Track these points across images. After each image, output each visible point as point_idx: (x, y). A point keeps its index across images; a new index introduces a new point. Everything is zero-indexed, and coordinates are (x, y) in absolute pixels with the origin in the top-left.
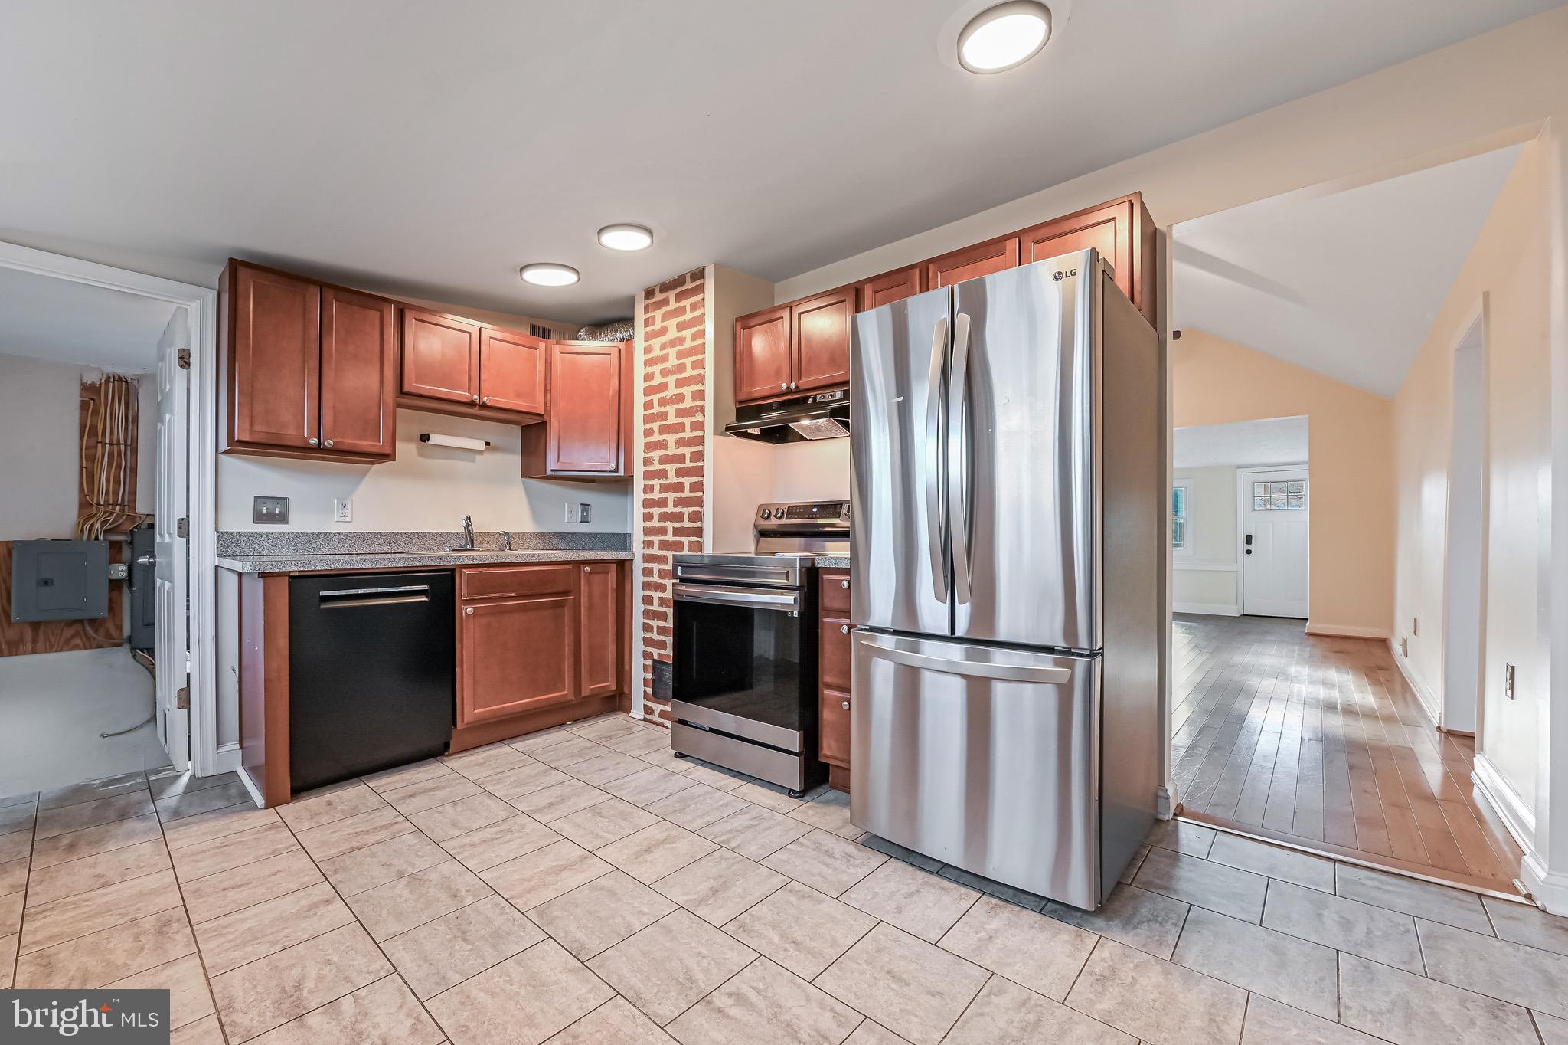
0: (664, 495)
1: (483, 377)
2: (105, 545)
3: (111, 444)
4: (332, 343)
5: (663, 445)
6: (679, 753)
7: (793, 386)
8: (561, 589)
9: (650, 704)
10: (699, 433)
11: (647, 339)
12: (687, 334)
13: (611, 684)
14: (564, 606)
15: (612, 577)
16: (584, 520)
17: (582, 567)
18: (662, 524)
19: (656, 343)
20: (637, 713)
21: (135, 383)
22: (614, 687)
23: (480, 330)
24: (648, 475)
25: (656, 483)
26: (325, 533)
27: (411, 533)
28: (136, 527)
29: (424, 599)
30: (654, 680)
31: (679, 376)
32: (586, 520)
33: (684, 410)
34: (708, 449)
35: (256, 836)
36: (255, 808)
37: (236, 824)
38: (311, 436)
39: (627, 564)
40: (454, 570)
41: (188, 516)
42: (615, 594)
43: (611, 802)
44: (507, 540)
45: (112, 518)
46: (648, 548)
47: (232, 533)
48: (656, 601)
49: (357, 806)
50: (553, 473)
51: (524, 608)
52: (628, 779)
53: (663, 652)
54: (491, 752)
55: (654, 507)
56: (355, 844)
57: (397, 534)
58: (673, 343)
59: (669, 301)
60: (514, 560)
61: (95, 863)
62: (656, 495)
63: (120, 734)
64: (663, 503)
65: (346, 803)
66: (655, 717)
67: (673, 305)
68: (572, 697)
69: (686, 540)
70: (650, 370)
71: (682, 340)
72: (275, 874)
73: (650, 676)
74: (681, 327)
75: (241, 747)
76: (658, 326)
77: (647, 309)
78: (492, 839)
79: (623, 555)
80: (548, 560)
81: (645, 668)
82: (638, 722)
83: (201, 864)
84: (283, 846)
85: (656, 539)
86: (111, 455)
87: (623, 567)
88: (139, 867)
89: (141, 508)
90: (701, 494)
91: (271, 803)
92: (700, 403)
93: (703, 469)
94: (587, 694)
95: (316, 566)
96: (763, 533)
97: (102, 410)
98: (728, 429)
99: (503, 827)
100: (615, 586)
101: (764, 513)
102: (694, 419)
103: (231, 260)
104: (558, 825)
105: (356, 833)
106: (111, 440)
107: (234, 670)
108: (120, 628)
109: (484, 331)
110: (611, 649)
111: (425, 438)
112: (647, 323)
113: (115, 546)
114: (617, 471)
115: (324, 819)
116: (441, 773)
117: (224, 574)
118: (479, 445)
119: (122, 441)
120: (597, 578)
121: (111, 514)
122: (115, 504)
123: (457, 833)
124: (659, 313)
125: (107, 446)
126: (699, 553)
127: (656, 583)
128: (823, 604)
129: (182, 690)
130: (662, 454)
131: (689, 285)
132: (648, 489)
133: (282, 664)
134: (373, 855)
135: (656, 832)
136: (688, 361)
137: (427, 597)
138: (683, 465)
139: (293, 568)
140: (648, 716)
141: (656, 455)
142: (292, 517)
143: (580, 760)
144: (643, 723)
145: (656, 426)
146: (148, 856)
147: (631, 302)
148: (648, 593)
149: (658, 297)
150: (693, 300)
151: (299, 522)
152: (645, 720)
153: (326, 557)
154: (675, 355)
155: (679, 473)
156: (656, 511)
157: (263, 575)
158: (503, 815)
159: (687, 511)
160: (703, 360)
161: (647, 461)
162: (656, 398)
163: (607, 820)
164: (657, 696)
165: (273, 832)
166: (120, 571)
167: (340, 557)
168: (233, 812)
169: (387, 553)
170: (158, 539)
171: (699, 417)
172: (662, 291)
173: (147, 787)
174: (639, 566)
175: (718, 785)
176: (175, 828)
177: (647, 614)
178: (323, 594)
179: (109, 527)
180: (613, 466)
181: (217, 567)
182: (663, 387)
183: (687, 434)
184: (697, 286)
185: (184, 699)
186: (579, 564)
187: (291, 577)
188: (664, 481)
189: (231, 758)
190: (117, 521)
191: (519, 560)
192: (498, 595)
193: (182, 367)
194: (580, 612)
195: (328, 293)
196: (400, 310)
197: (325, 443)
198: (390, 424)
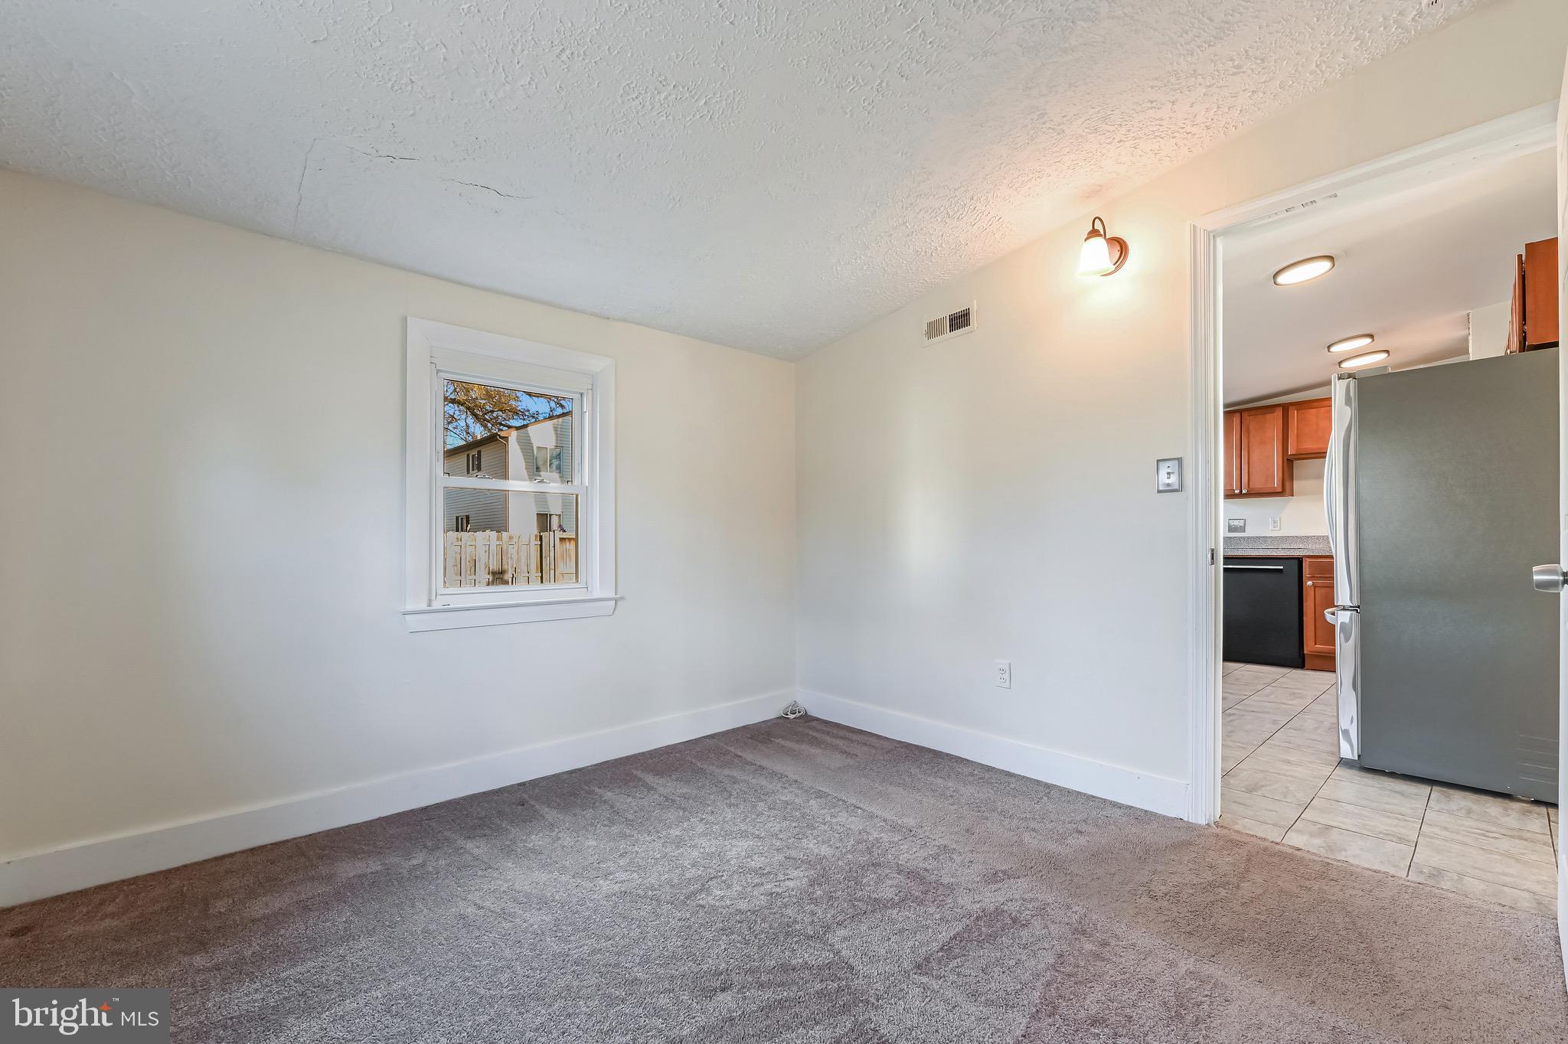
26: (1263, 537)
40: (1302, 558)
195: (1245, 415)
196: (1285, 408)
197: (1243, 491)
198: (1281, 474)
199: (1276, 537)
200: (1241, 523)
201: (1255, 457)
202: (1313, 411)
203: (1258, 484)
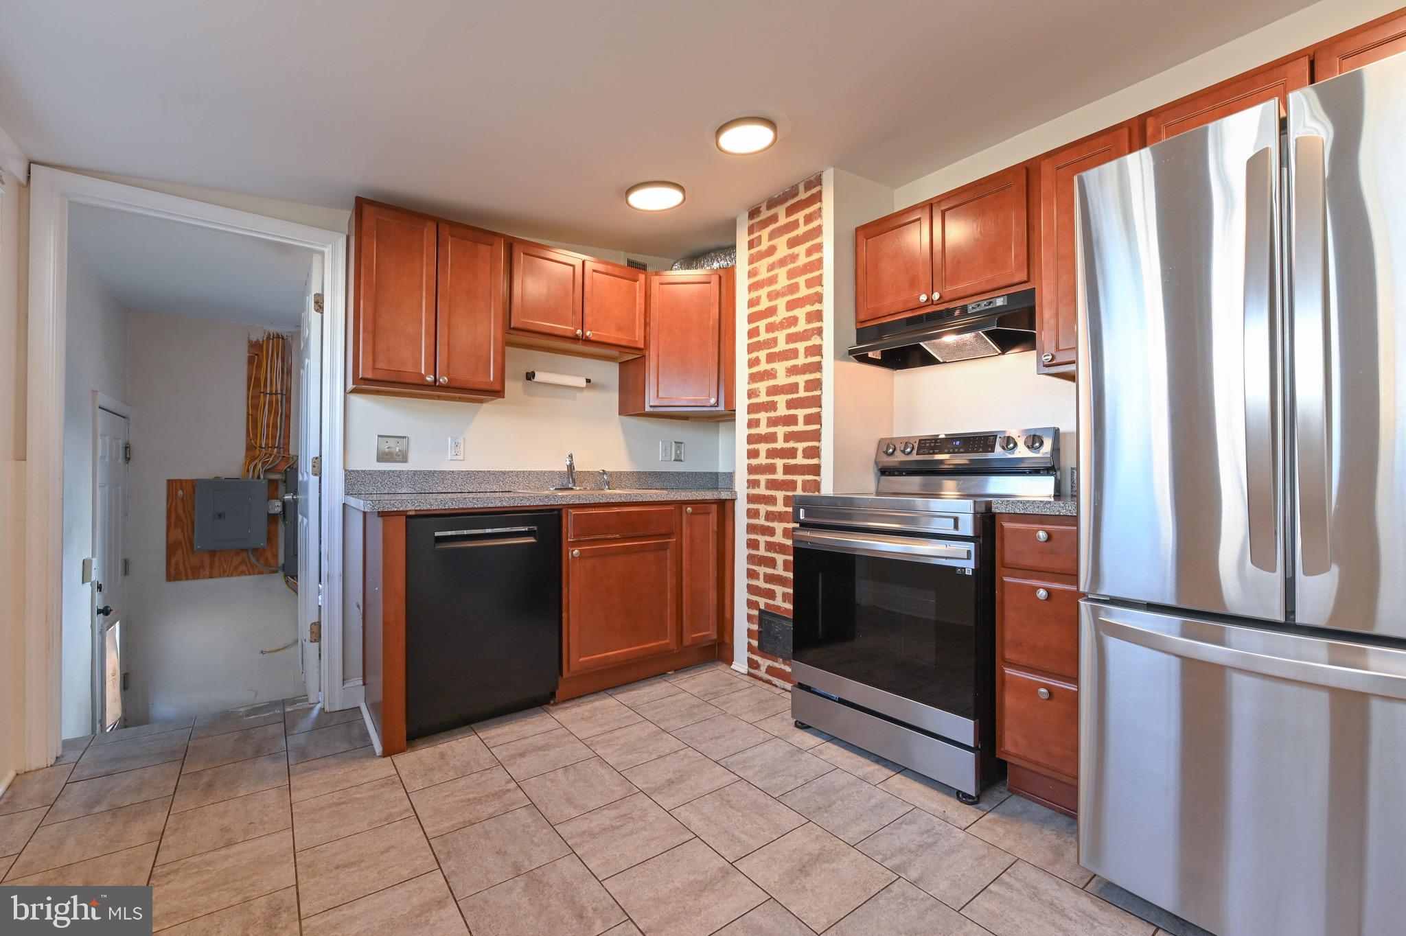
0: (772, 430)
1: (587, 310)
2: (265, 482)
3: (271, 394)
4: (447, 279)
5: (770, 375)
6: (800, 723)
7: (936, 296)
8: (664, 531)
9: (755, 657)
10: (816, 359)
11: (751, 262)
12: (801, 249)
13: (712, 633)
14: (666, 549)
15: (713, 518)
16: (678, 460)
17: (684, 507)
18: (770, 461)
19: (763, 265)
20: (740, 664)
21: (290, 339)
22: (715, 637)
23: (583, 262)
24: (752, 409)
25: (763, 416)
26: (440, 472)
27: (518, 472)
28: (289, 467)
29: (531, 540)
30: (760, 633)
31: (790, 298)
32: (679, 459)
33: (797, 334)
34: (828, 376)
35: (371, 793)
36: (373, 755)
37: (355, 775)
38: (427, 373)
39: (728, 505)
40: (561, 509)
41: (321, 456)
42: (716, 536)
43: (738, 786)
44: (605, 478)
45: (271, 459)
46: (753, 488)
47: (358, 471)
48: (762, 546)
49: (468, 763)
50: (652, 409)
51: (627, 550)
52: (749, 753)
53: (771, 602)
54: (597, 704)
55: (760, 442)
56: (468, 816)
57: (504, 473)
58: (782, 262)
59: (777, 217)
60: (619, 500)
61: (225, 812)
62: (763, 429)
63: (275, 651)
64: (771, 438)
65: (458, 758)
66: (762, 672)
67: (783, 220)
68: (673, 646)
69: (799, 479)
70: (754, 294)
71: (794, 258)
72: (387, 850)
73: (755, 627)
74: (792, 243)
75: (364, 684)
76: (765, 245)
77: (751, 230)
78: (614, 828)
79: (724, 495)
80: (651, 500)
81: (750, 618)
82: (742, 677)
83: (318, 826)
84: (397, 809)
85: (763, 478)
86: (271, 403)
87: (725, 508)
88: (262, 822)
89: (292, 452)
90: (818, 427)
91: (388, 752)
92: (817, 325)
93: (820, 399)
94: (688, 644)
95: (431, 505)
96: (885, 471)
97: (264, 364)
98: (851, 352)
99: (623, 810)
100: (716, 529)
101: (887, 447)
102: (809, 343)
103: (358, 199)
104: (684, 814)
105: (469, 800)
106: (271, 390)
107: (358, 606)
108: (276, 556)
109: (588, 265)
110: (713, 595)
111: (530, 376)
112: (751, 245)
113: (273, 484)
114: (717, 406)
115: (437, 777)
116: (549, 727)
117: (350, 512)
118: (583, 383)
119: (279, 392)
120: (699, 518)
121: (271, 455)
122: (273, 447)
123: (574, 813)
124: (765, 233)
125: (268, 392)
126: (817, 494)
127: (762, 526)
128: (1002, 558)
129: (314, 624)
130: (770, 385)
131: (803, 195)
132: (753, 424)
133: (399, 605)
134: (487, 835)
135: (805, 841)
136: (801, 280)
137: (535, 538)
138: (795, 396)
139: (410, 507)
140: (752, 671)
141: (762, 386)
142: (411, 456)
143: (690, 722)
144: (747, 678)
145: (762, 355)
146: (272, 808)
147: (730, 227)
148: (753, 537)
149: (765, 214)
150: (808, 211)
151: (418, 461)
152: (749, 674)
153: (440, 496)
154: (785, 275)
155: (791, 404)
156: (763, 448)
157: (383, 514)
158: (619, 792)
159: (801, 446)
160: (820, 277)
161: (751, 394)
162: (762, 324)
163: (740, 814)
164: (763, 650)
165: (388, 789)
166: (276, 507)
167: (454, 496)
168: (354, 758)
169: (495, 492)
170: (300, 478)
171: (815, 341)
172: (769, 208)
173: (281, 719)
174: (741, 507)
175: (860, 773)
176: (300, 773)
177: (751, 559)
178: (437, 534)
179: (270, 467)
180: (713, 401)
181: (344, 505)
182: (772, 311)
183: (801, 360)
184: (813, 195)
185: (316, 632)
186: (682, 504)
187: (408, 517)
188: (772, 414)
189: (355, 695)
190: (274, 462)
191: (623, 500)
192: (602, 537)
193: (317, 311)
194: (682, 554)
196: (509, 245)
197: (440, 380)
198: (499, 359)
199: (459, 473)
200: (400, 445)
203: (463, 371)
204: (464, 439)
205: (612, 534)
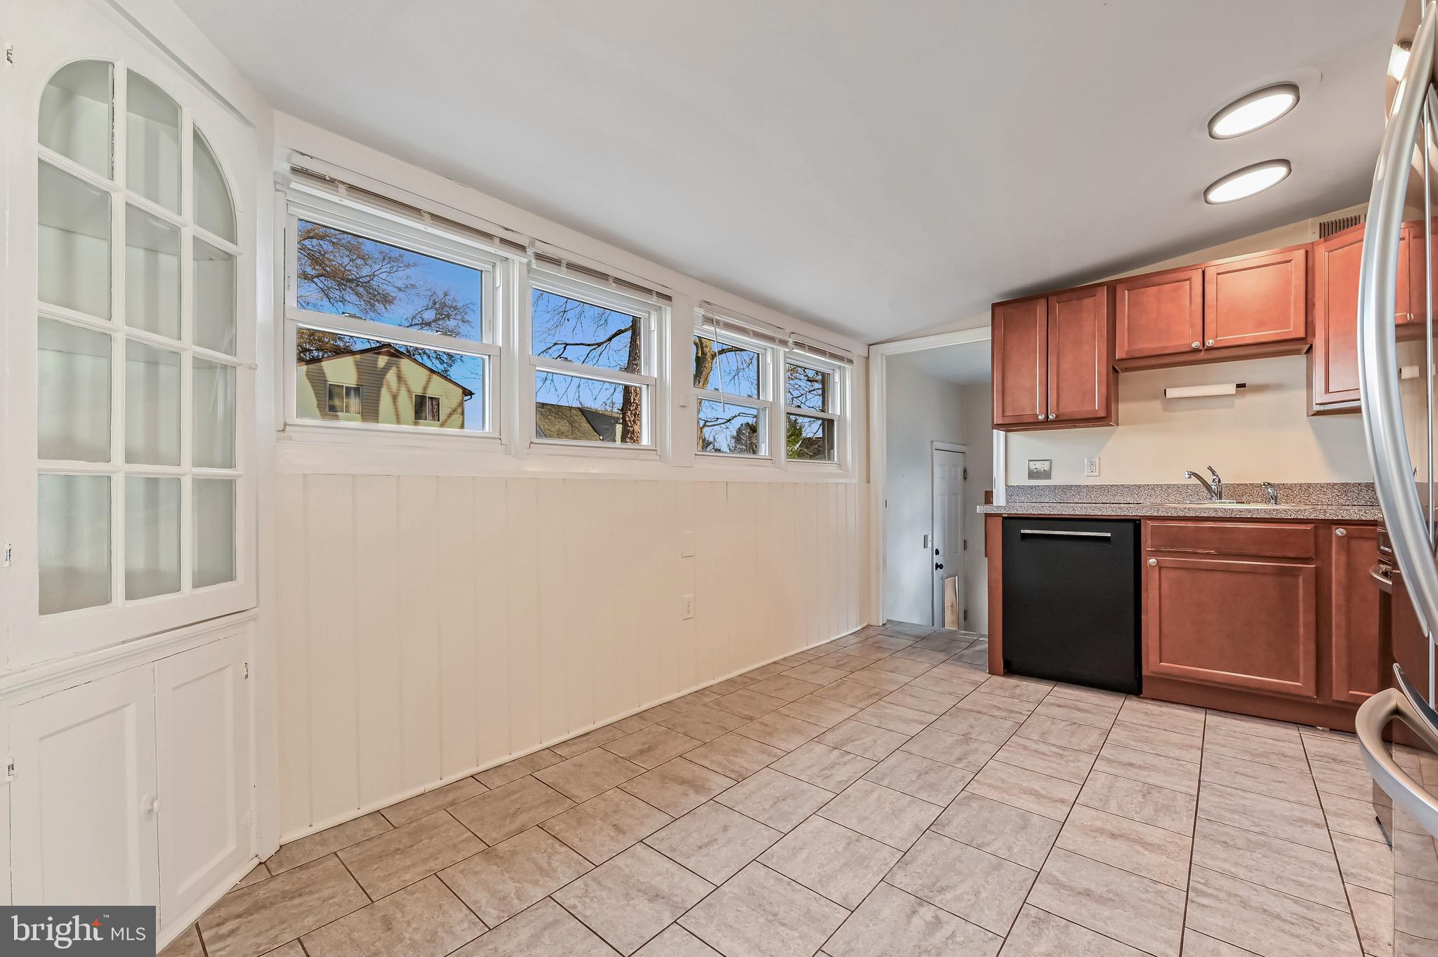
1: (1209, 318)
4: (1055, 338)
6: (1378, 818)
8: (1294, 553)
14: (1297, 574)
17: (1332, 527)
23: (1204, 270)
40: (1139, 520)
43: (1180, 795)
44: (1270, 492)
47: (1015, 486)
50: (1321, 408)
56: (983, 710)
57: (1139, 486)
60: (1214, 515)
78: (1042, 754)
91: (991, 671)
94: (1342, 699)
103: (993, 305)
104: (1100, 776)
109: (1209, 271)
111: (1165, 393)
118: (1229, 389)
123: (1035, 738)
134: (978, 719)
142: (1054, 474)
151: (1059, 478)
158: (1082, 747)
178: (1022, 531)
186: (1327, 524)
187: (1004, 518)
191: (1220, 515)
192: (1189, 550)
194: (1330, 586)
195: (1053, 300)
196: (1112, 288)
197: (1050, 417)
198: (1104, 390)
199: (1093, 487)
200: (1046, 466)
201: (1066, 365)
202: (1152, 290)
203: (1071, 406)
204: (1099, 458)
205: (1203, 548)
